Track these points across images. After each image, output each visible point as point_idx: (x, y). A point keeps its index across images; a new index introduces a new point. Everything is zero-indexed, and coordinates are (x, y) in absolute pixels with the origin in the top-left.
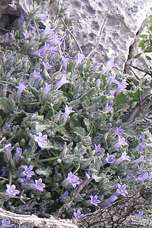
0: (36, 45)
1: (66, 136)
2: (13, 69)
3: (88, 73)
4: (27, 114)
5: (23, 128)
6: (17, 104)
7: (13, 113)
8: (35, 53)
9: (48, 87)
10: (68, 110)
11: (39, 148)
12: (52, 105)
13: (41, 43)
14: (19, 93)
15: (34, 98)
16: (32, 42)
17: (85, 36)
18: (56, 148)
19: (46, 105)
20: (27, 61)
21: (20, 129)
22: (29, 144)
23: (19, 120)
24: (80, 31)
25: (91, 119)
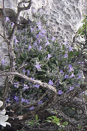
0: (36, 33)
1: (48, 67)
2: (26, 42)
3: (57, 45)
4: (32, 58)
5: (30, 64)
6: (28, 55)
7: (26, 58)
8: (35, 36)
9: (41, 47)
10: (49, 56)
11: (37, 71)
12: (43, 53)
13: (37, 32)
14: (29, 50)
15: (35, 52)
16: (34, 32)
17: (55, 33)
18: (44, 71)
19: (40, 55)
20: (32, 39)
21: (29, 64)
22: (33, 69)
23: (28, 61)
24: (53, 31)
25: (58, 61)
